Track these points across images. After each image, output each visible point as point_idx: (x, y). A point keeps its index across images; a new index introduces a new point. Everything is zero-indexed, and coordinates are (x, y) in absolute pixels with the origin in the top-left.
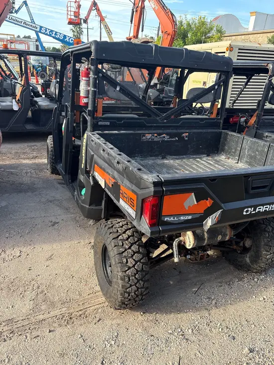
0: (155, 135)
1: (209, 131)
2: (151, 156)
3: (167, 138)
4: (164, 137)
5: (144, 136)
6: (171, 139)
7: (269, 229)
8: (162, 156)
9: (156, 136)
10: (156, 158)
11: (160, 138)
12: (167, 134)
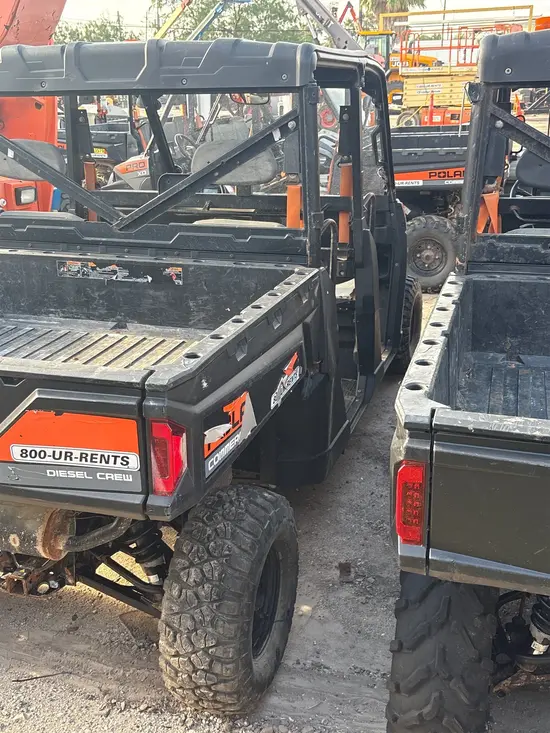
0: (91, 264)
1: (257, 266)
2: (88, 318)
3: (122, 275)
4: (115, 272)
5: (63, 264)
6: (133, 280)
7: (188, 575)
8: (119, 321)
9: (93, 269)
10: (101, 323)
11: (104, 273)
12: (123, 265)
